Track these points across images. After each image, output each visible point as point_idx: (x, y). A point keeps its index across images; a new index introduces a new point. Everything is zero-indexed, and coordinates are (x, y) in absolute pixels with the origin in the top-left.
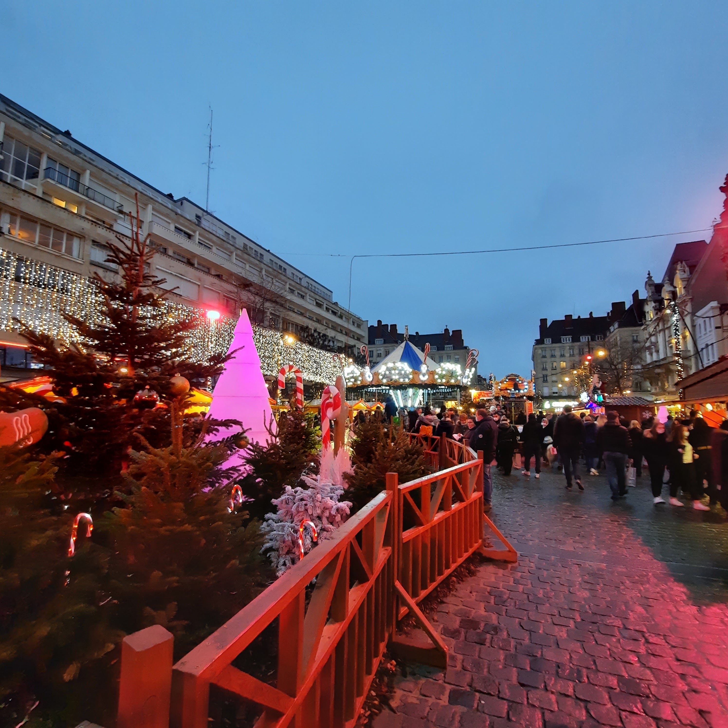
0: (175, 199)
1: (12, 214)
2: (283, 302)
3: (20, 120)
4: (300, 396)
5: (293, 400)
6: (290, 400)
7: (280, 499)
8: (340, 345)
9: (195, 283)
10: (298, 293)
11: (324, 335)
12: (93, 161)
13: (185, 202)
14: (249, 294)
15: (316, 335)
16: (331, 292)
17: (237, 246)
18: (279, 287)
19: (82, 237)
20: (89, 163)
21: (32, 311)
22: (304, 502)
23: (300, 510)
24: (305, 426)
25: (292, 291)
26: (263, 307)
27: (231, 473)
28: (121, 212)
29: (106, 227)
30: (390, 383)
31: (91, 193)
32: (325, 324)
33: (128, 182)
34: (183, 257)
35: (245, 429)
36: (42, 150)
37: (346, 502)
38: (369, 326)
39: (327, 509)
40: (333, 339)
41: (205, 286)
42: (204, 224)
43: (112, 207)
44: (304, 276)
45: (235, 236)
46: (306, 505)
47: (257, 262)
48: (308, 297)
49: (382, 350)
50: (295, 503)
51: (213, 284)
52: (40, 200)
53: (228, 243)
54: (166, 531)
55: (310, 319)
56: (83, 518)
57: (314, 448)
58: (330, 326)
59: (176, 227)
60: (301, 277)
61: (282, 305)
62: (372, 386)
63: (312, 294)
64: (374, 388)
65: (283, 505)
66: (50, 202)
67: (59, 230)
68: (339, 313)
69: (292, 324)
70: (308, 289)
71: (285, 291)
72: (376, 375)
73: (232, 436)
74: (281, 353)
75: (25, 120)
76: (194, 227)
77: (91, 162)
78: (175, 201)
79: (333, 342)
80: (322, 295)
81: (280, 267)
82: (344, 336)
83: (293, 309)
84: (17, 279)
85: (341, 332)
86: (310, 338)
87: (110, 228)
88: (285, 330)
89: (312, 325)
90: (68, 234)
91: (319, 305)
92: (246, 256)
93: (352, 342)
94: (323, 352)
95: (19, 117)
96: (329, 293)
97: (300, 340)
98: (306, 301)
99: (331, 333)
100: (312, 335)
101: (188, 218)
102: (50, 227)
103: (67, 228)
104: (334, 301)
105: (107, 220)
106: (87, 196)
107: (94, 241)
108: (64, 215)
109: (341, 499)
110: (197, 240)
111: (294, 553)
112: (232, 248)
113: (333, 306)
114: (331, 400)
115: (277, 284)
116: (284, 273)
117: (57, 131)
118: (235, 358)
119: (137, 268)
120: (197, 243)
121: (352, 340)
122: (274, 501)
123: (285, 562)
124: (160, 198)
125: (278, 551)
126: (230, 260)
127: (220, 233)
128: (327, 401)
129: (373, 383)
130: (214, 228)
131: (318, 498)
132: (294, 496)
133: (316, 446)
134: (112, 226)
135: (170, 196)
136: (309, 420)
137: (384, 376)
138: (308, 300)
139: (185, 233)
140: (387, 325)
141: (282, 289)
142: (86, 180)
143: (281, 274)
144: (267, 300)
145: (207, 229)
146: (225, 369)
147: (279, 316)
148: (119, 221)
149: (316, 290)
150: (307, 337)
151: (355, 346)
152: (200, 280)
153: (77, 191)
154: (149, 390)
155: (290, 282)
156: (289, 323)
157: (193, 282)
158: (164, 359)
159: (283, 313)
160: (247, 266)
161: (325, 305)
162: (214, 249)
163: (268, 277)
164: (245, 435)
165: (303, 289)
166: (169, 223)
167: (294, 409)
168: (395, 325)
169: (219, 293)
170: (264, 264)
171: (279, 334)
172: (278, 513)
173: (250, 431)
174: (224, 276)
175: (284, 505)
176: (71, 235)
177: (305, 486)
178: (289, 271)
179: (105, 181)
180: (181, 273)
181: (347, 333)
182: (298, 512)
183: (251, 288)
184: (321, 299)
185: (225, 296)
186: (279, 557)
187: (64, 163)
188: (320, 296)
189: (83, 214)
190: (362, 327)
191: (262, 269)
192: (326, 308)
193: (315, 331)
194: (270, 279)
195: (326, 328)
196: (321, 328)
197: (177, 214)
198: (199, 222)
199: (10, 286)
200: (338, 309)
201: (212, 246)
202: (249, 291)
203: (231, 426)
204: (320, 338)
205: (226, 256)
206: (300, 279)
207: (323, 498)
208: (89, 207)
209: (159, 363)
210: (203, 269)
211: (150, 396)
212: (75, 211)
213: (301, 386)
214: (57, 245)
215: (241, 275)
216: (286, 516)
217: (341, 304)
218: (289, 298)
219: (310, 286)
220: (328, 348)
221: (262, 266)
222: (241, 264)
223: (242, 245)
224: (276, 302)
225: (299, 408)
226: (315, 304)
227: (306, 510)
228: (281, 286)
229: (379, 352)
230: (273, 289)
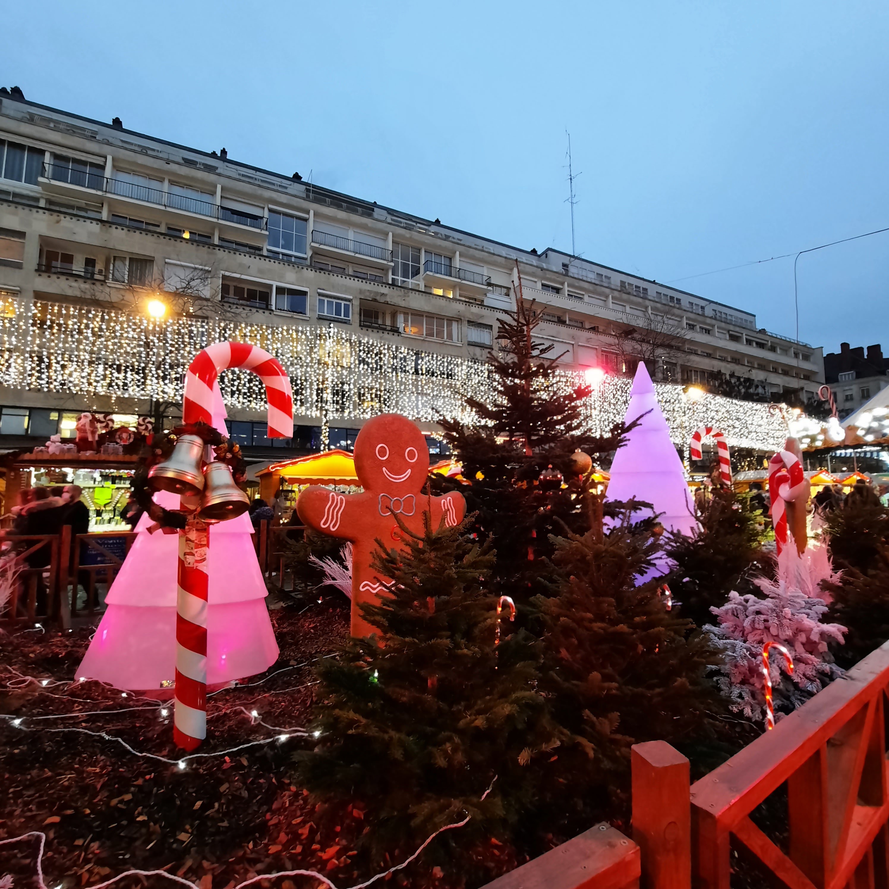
0: (539, 253)
1: (406, 314)
2: (680, 344)
3: (402, 225)
4: (726, 469)
5: (715, 474)
6: (711, 474)
7: (723, 608)
8: (774, 390)
9: (569, 343)
10: (700, 327)
11: (748, 380)
12: (461, 240)
13: (550, 253)
14: (634, 343)
15: (733, 381)
16: (754, 316)
17: (613, 287)
18: (673, 326)
19: (459, 320)
20: (458, 244)
21: (429, 400)
22: (762, 617)
23: (757, 626)
24: (738, 509)
25: (691, 327)
26: (653, 356)
27: (644, 567)
28: (489, 284)
29: (478, 304)
30: (881, 440)
31: (462, 274)
32: (746, 364)
33: (492, 252)
34: (553, 316)
35: (658, 513)
36: (420, 246)
37: (835, 624)
38: (825, 355)
39: (801, 631)
40: (763, 384)
41: (580, 344)
42: (572, 271)
43: (480, 282)
44: (708, 303)
45: (609, 276)
46: (766, 621)
47: (640, 300)
48: (716, 330)
49: (854, 390)
50: (747, 617)
51: (588, 340)
52: (424, 294)
53: (602, 286)
54: (600, 628)
55: (723, 359)
56: (505, 601)
57: (755, 540)
58: (756, 366)
59: (543, 285)
60: (703, 305)
61: (678, 349)
62: (846, 447)
63: (723, 325)
64: (850, 451)
65: (728, 616)
66: (431, 294)
67: (440, 318)
68: (770, 344)
69: (696, 372)
70: (715, 319)
71: (683, 329)
72: (851, 429)
73: (641, 522)
74: (684, 412)
75: (406, 223)
76: (561, 279)
77: (459, 242)
78: (539, 256)
79: (764, 388)
80: (738, 324)
81: (672, 298)
82: (782, 376)
83: (695, 351)
84: (416, 372)
85: (775, 371)
86: (725, 387)
87: (481, 304)
88: (686, 381)
89: (726, 368)
90: (447, 320)
91: (734, 338)
92: (625, 296)
93: (794, 383)
94: (750, 404)
95: (401, 222)
96: (750, 318)
97: (710, 391)
98: (715, 336)
99: (758, 375)
100: (728, 383)
101: (555, 270)
102: (433, 318)
103: (446, 315)
104: (759, 327)
105: (478, 297)
106: (459, 278)
107: (469, 322)
108: (443, 302)
109: (825, 619)
110: (566, 293)
111: (753, 685)
112: (607, 291)
113: (759, 336)
114: (784, 472)
115: (671, 322)
116: (677, 306)
117: (429, 223)
118: (641, 424)
119: (525, 339)
120: (567, 295)
121: (796, 380)
122: (714, 610)
123: (740, 693)
124: (524, 258)
125: (728, 677)
126: (606, 307)
127: (591, 277)
128: (779, 474)
129: (847, 443)
130: (584, 273)
131: (786, 614)
132: (743, 605)
133: (759, 538)
134: (483, 301)
135: (534, 252)
136: (743, 502)
137: (869, 431)
138: (717, 334)
139: (553, 288)
140: (861, 349)
141: (678, 327)
142: (457, 262)
143: (674, 307)
144: (659, 346)
145: (576, 276)
146: (629, 440)
147: (675, 364)
148: (488, 295)
149: (729, 317)
150: (719, 386)
151: (802, 389)
152: (573, 338)
153: (451, 276)
154: (553, 469)
155: (686, 315)
156: (691, 371)
157: (565, 343)
158: (559, 434)
159: (680, 359)
160: (628, 308)
161: (744, 337)
162: (586, 298)
163: (657, 315)
164: (657, 520)
165: (708, 321)
166: (536, 282)
167: (719, 486)
168: (878, 346)
169: (596, 349)
170: (650, 300)
171: (680, 388)
172: (721, 626)
173: (664, 515)
174: (600, 327)
175: (730, 616)
176: (450, 320)
177: (760, 594)
178: (685, 301)
179: (473, 258)
180: (551, 335)
181: (787, 371)
182: (754, 629)
183: (635, 335)
184: (737, 329)
185: (602, 351)
186: (731, 686)
187: (438, 251)
188: (734, 325)
189: (458, 297)
190: (812, 359)
191: (646, 307)
192: (747, 340)
193: (732, 375)
194: (659, 318)
195: (749, 369)
196: (741, 371)
197: (542, 269)
198: (567, 271)
199: (412, 379)
200: (767, 338)
201: (583, 295)
202: (633, 339)
203: (640, 509)
204: (740, 384)
205: (601, 303)
206: (703, 308)
207: (793, 614)
208: (462, 287)
209: (554, 438)
210: (576, 325)
211: (553, 476)
212: (451, 296)
213: (726, 454)
214: (440, 334)
215: (621, 321)
216: (733, 632)
217: (769, 330)
218: (688, 337)
219: (719, 314)
220: (755, 397)
221: (647, 303)
222: (620, 308)
223: (619, 284)
224: (670, 346)
225: (727, 485)
226: (728, 337)
227: (767, 628)
228: (676, 323)
229: (848, 393)
230: (665, 329)
